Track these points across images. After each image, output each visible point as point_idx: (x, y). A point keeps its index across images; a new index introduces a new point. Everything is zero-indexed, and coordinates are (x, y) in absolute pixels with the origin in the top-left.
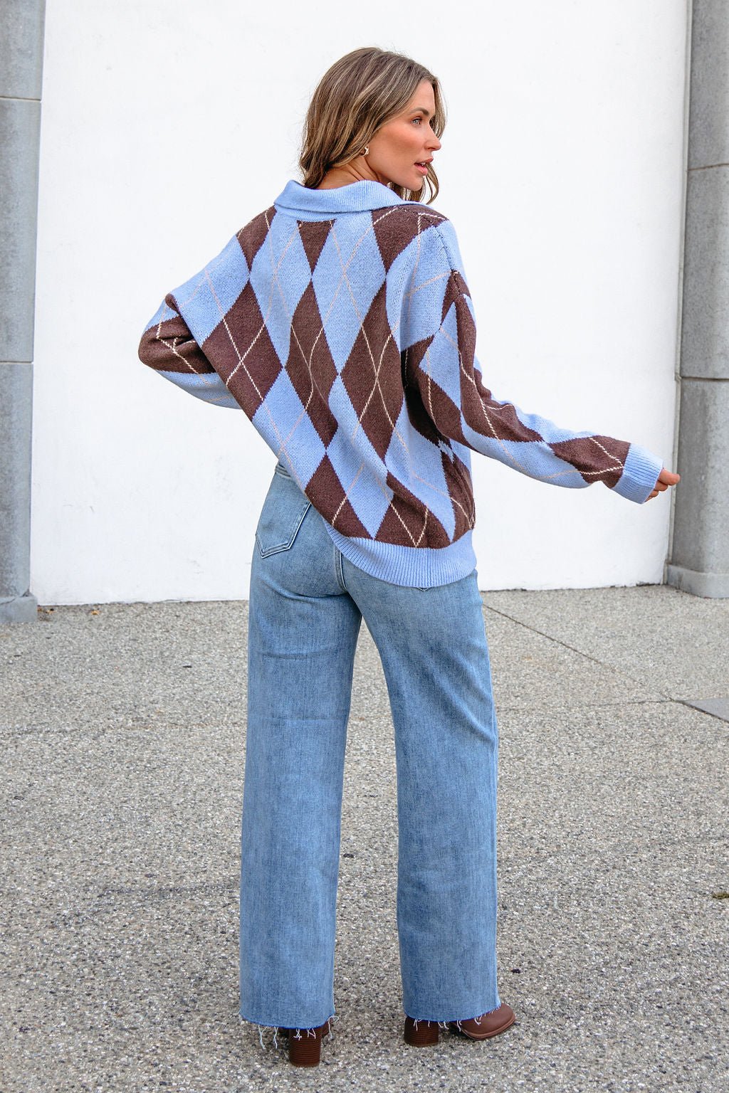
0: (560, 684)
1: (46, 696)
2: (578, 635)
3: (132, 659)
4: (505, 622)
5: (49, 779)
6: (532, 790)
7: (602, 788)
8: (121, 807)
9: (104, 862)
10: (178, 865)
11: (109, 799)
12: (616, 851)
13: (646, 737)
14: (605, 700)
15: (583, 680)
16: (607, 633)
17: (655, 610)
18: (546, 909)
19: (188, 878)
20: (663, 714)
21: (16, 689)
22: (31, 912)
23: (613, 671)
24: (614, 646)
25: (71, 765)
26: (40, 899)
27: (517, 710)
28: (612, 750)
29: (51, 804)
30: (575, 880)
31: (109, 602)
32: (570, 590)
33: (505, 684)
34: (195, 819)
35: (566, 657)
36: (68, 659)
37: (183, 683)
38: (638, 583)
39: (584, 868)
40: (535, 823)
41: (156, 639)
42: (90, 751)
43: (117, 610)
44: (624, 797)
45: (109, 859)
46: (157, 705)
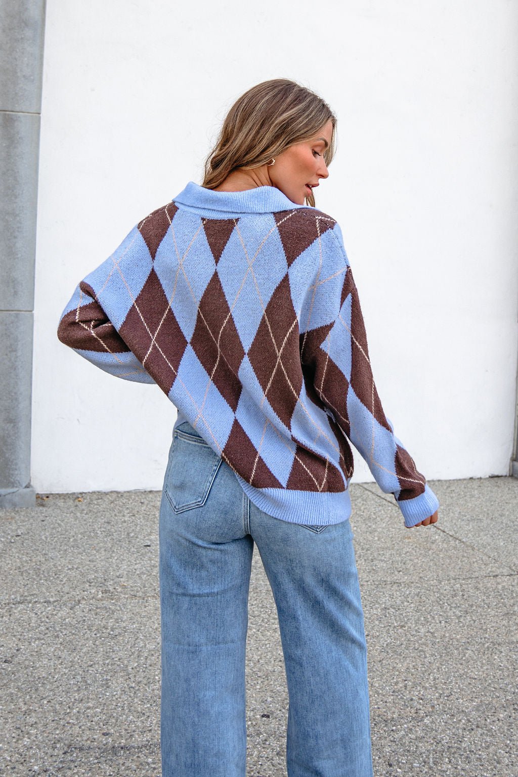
0: (433, 560)
1: (37, 571)
2: (445, 519)
3: (105, 539)
4: (390, 508)
5: (33, 644)
6: (412, 655)
7: (467, 653)
8: (88, 670)
9: (71, 721)
10: (129, 724)
11: (79, 663)
12: (479, 711)
13: (500, 607)
14: (467, 574)
15: (450, 557)
16: (468, 516)
17: (504, 497)
18: (424, 766)
19: (137, 736)
20: (513, 586)
21: (14, 564)
22: (9, 767)
23: (473, 549)
24: (473, 528)
25: (51, 632)
26: (17, 755)
27: (400, 583)
28: (474, 618)
29: (33, 667)
30: (446, 739)
31: (91, 491)
32: (439, 481)
33: (391, 561)
34: (145, 682)
35: (437, 537)
36: (56, 539)
37: (143, 560)
38: (490, 475)
39: (454, 727)
40: (415, 685)
41: (125, 522)
42: (67, 620)
43: (97, 498)
44: (484, 661)
45: (74, 718)
46: (121, 579)
